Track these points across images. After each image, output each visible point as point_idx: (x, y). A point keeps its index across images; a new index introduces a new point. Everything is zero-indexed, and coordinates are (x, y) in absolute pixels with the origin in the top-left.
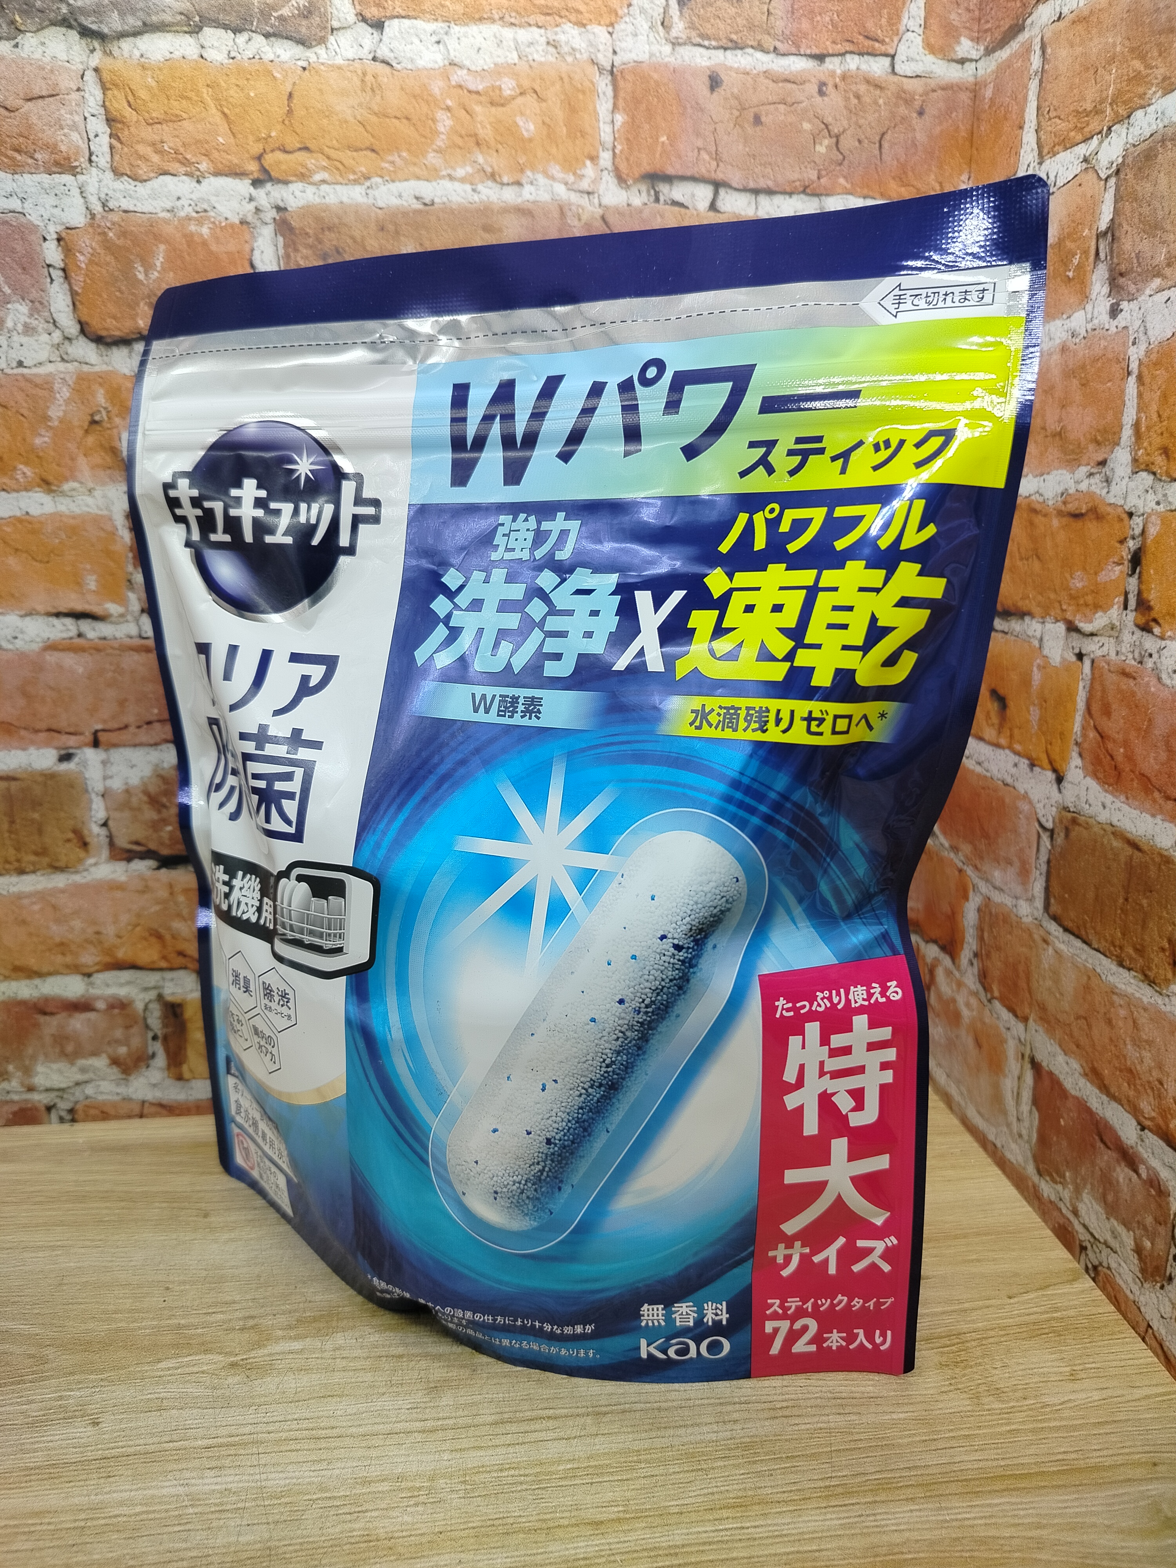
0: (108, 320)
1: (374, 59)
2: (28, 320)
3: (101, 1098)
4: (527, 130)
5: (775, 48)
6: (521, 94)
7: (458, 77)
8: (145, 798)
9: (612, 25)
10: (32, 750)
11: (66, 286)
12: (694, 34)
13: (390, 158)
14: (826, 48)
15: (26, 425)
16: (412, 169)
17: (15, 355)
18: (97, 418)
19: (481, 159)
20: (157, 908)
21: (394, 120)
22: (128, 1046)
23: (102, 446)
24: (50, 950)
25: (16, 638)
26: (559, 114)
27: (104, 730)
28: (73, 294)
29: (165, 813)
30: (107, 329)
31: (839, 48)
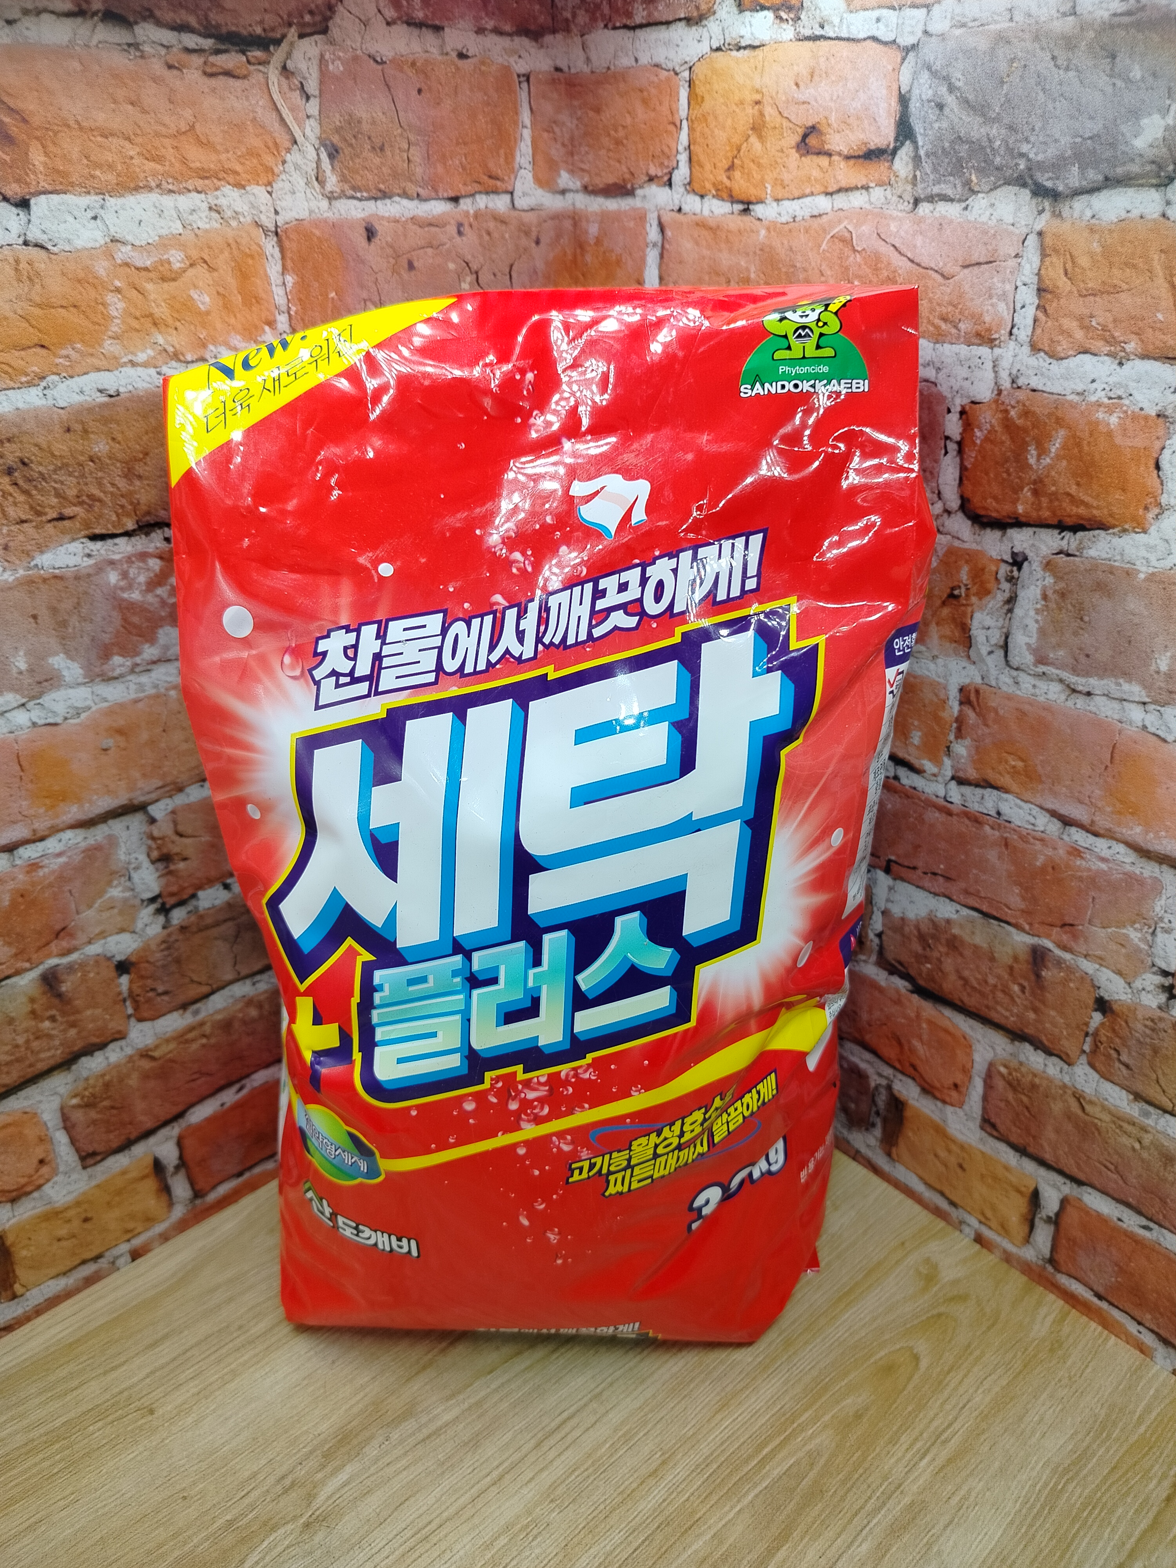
1: (26, 243)
4: (203, 303)
5: (418, 195)
6: (191, 265)
7: (123, 253)
9: (270, 184)
12: (346, 187)
13: (64, 352)
14: (459, 191)
16: (90, 360)
19: (161, 340)
21: (60, 310)
26: (232, 282)
31: (470, 189)
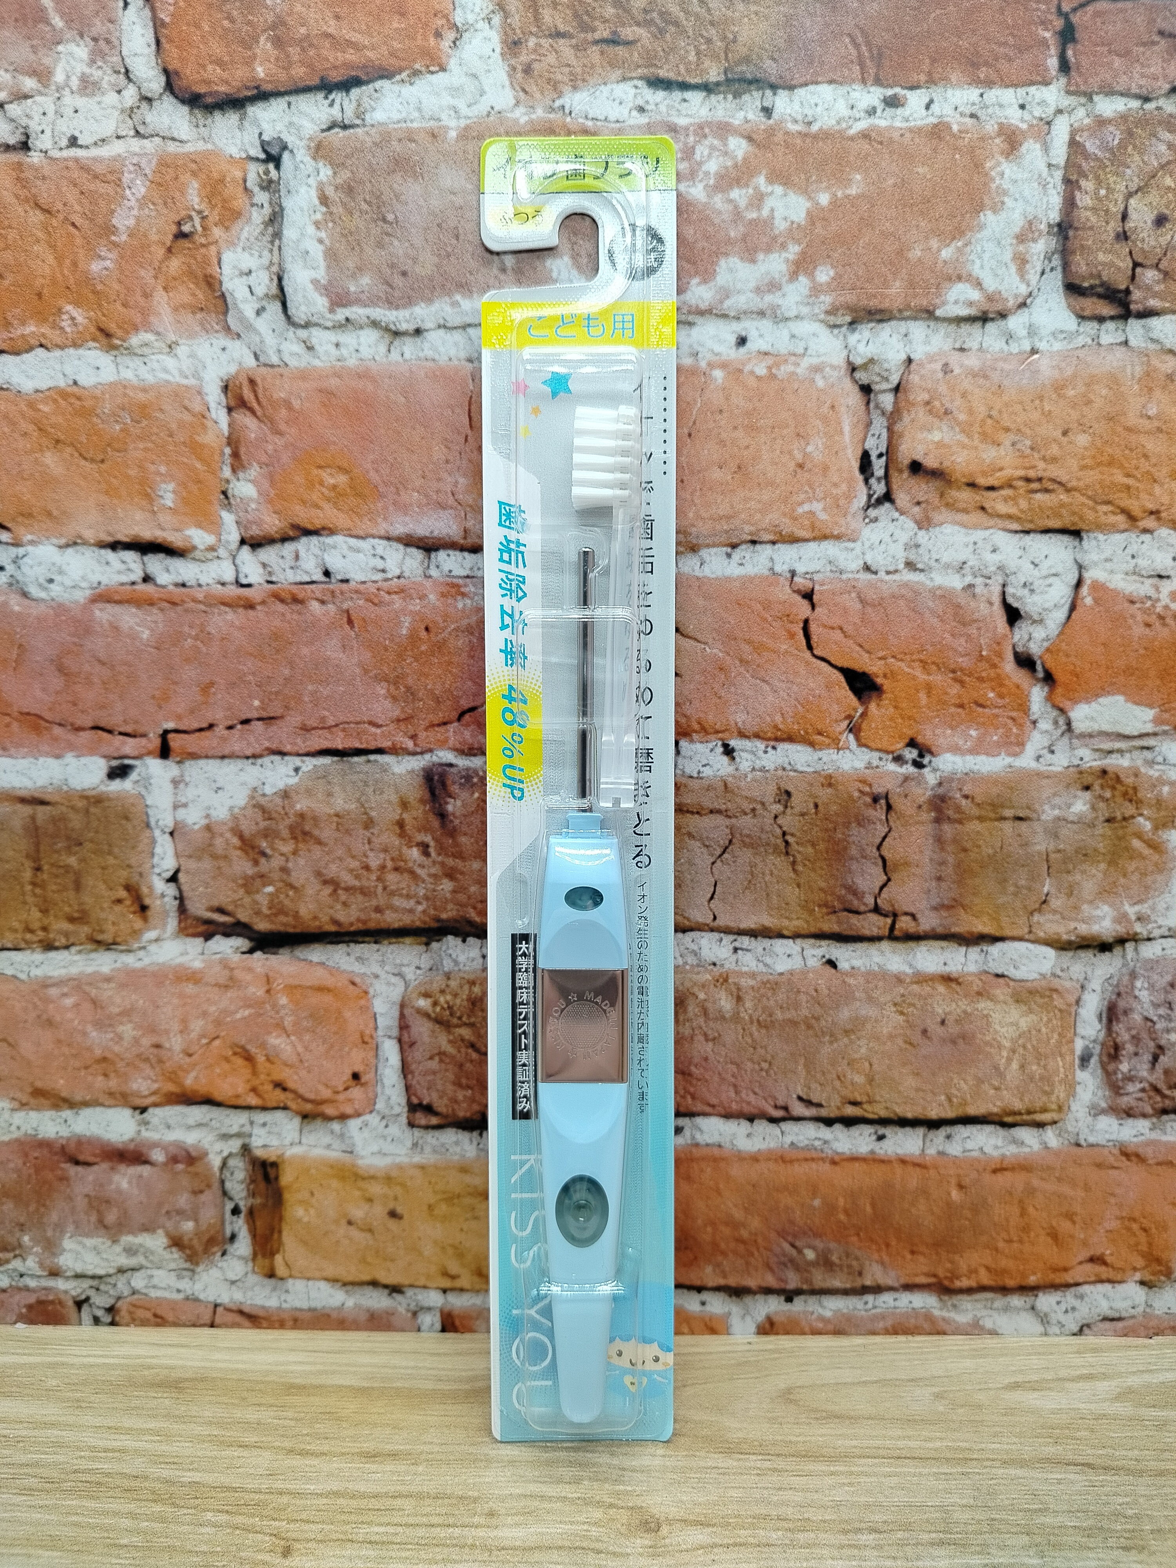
0: (210, 67)
2: (88, 70)
3: (153, 1294)
8: (236, 841)
10: (70, 758)
11: (147, 13)
15: (79, 241)
17: (66, 128)
18: (186, 228)
20: (247, 1013)
22: (196, 1221)
23: (191, 274)
24: (86, 1068)
25: (51, 581)
27: (177, 731)
28: (158, 25)
29: (264, 866)
30: (208, 82)
